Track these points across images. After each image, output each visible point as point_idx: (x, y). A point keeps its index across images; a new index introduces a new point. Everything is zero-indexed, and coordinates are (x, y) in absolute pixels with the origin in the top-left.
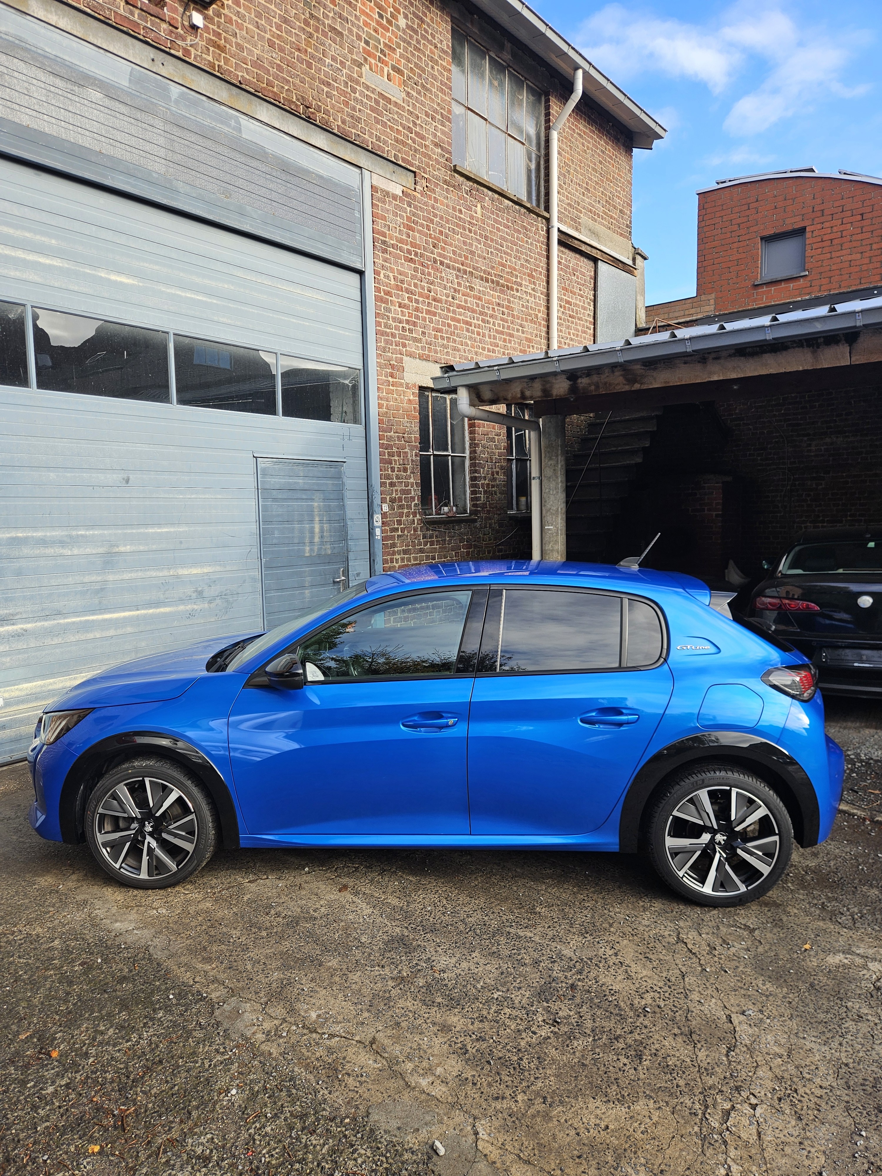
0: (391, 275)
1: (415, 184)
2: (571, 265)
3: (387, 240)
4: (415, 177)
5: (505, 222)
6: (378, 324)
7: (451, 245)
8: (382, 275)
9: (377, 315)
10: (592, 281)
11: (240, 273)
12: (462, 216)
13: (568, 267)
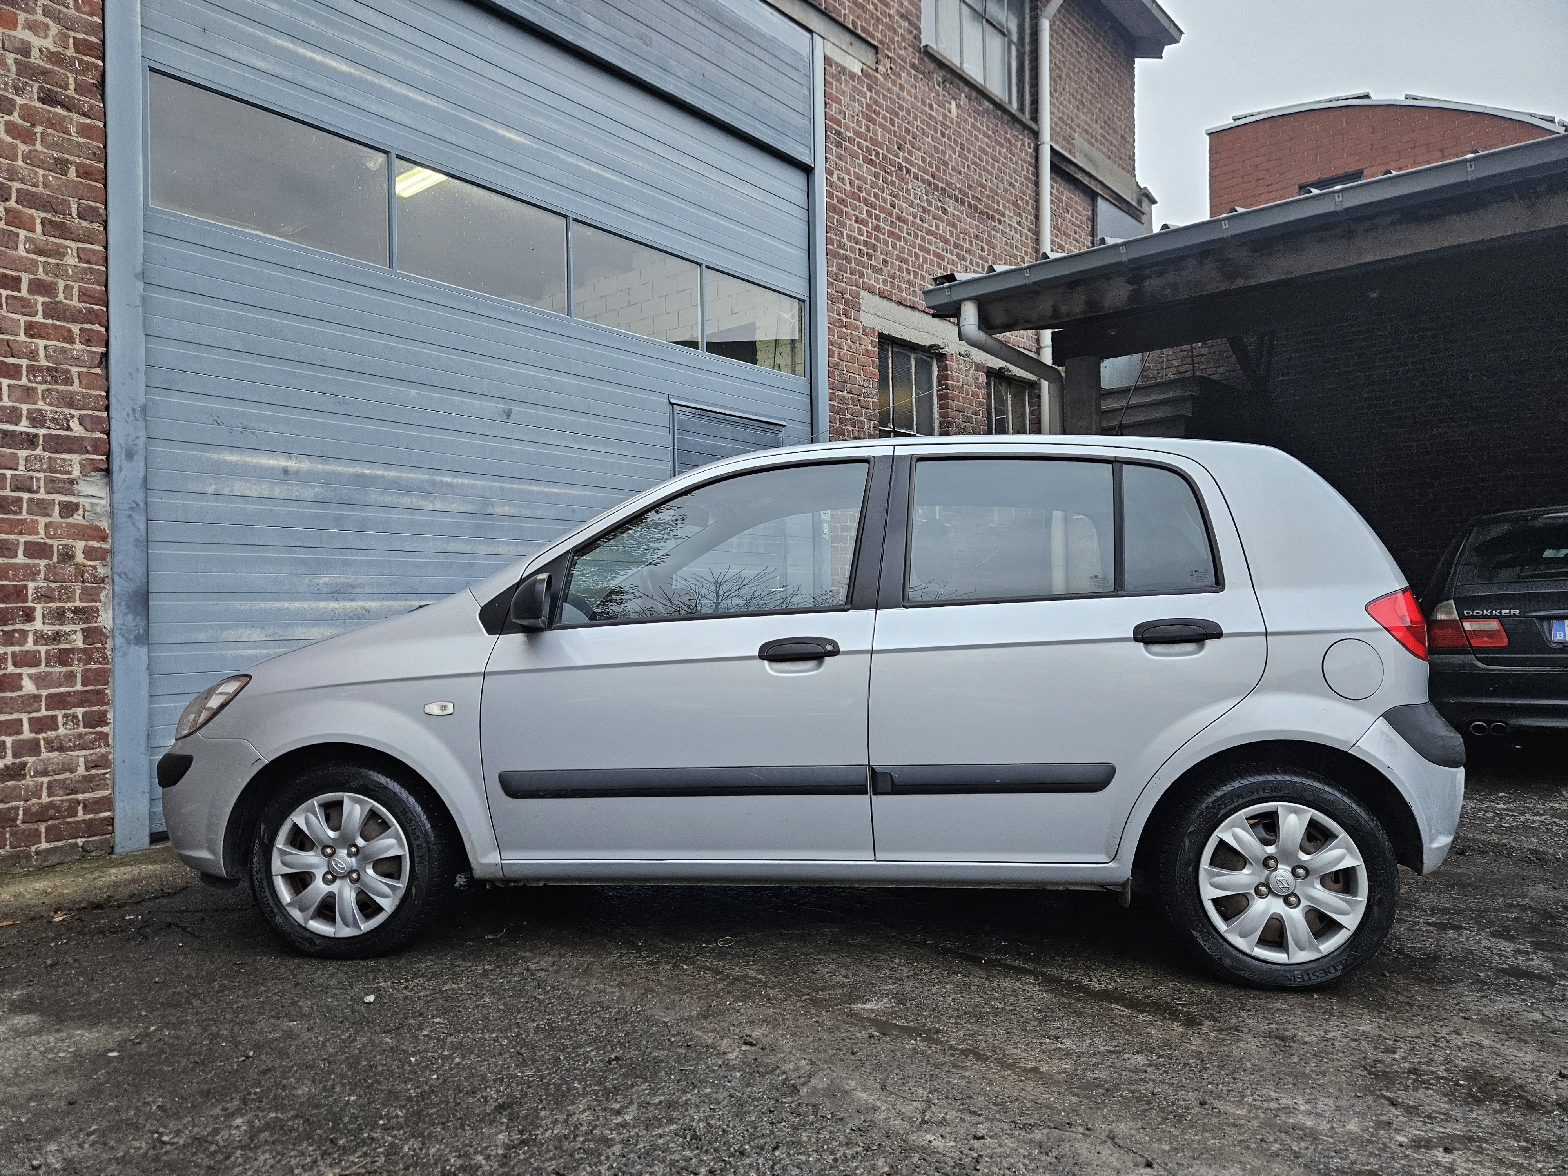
0: (847, 177)
1: (877, 63)
2: (1064, 198)
3: (842, 130)
4: (877, 53)
5: (985, 129)
6: (830, 241)
7: (919, 149)
8: (835, 176)
9: (829, 229)
10: (1090, 224)
11: (658, 149)
12: (933, 114)
13: (1060, 200)
